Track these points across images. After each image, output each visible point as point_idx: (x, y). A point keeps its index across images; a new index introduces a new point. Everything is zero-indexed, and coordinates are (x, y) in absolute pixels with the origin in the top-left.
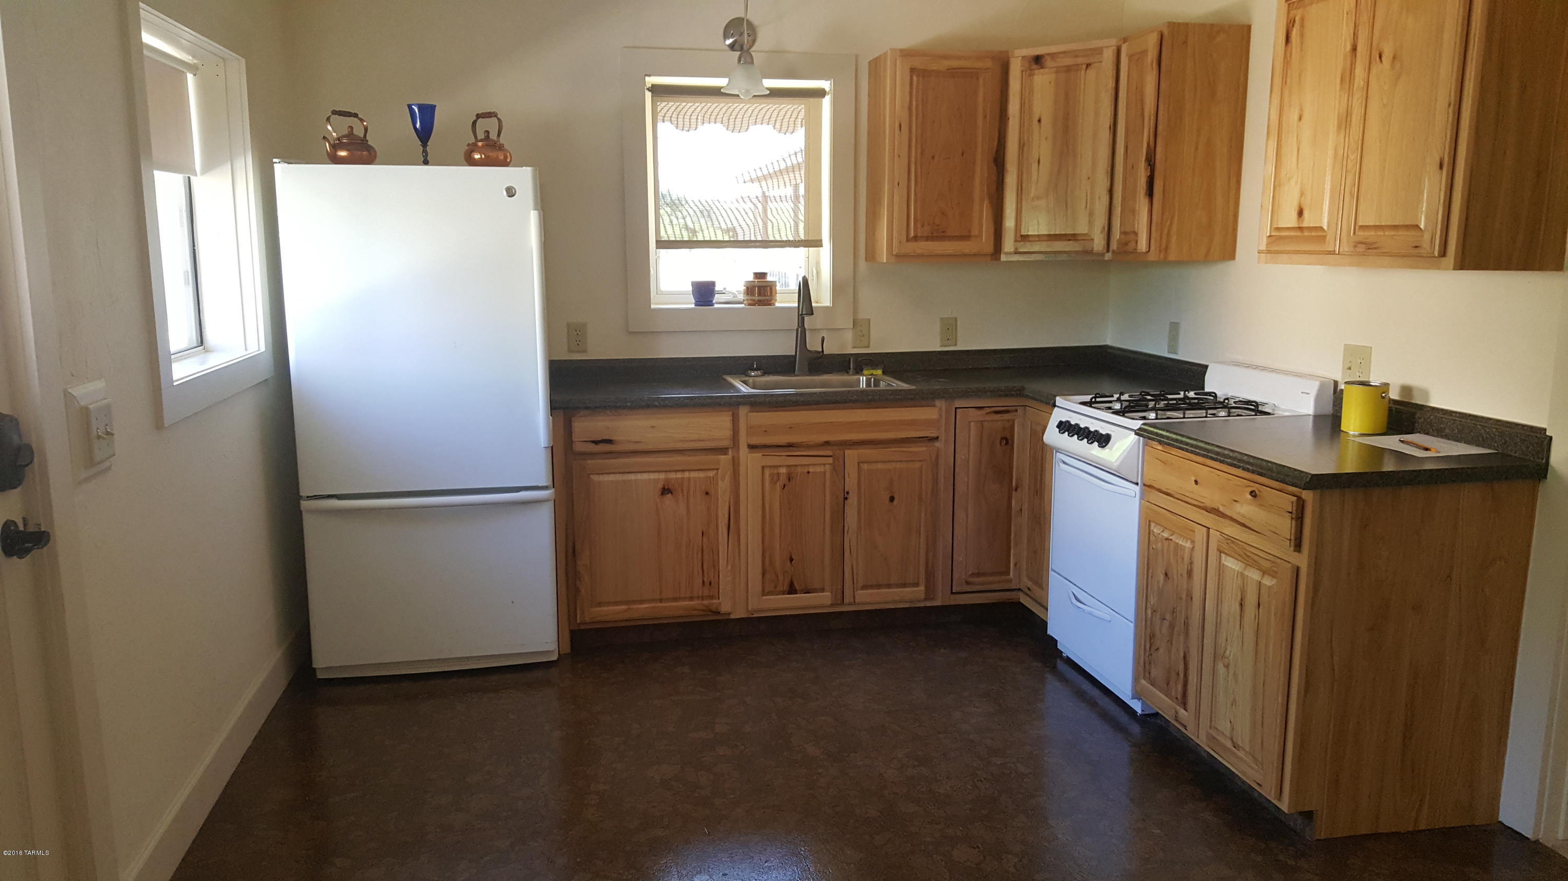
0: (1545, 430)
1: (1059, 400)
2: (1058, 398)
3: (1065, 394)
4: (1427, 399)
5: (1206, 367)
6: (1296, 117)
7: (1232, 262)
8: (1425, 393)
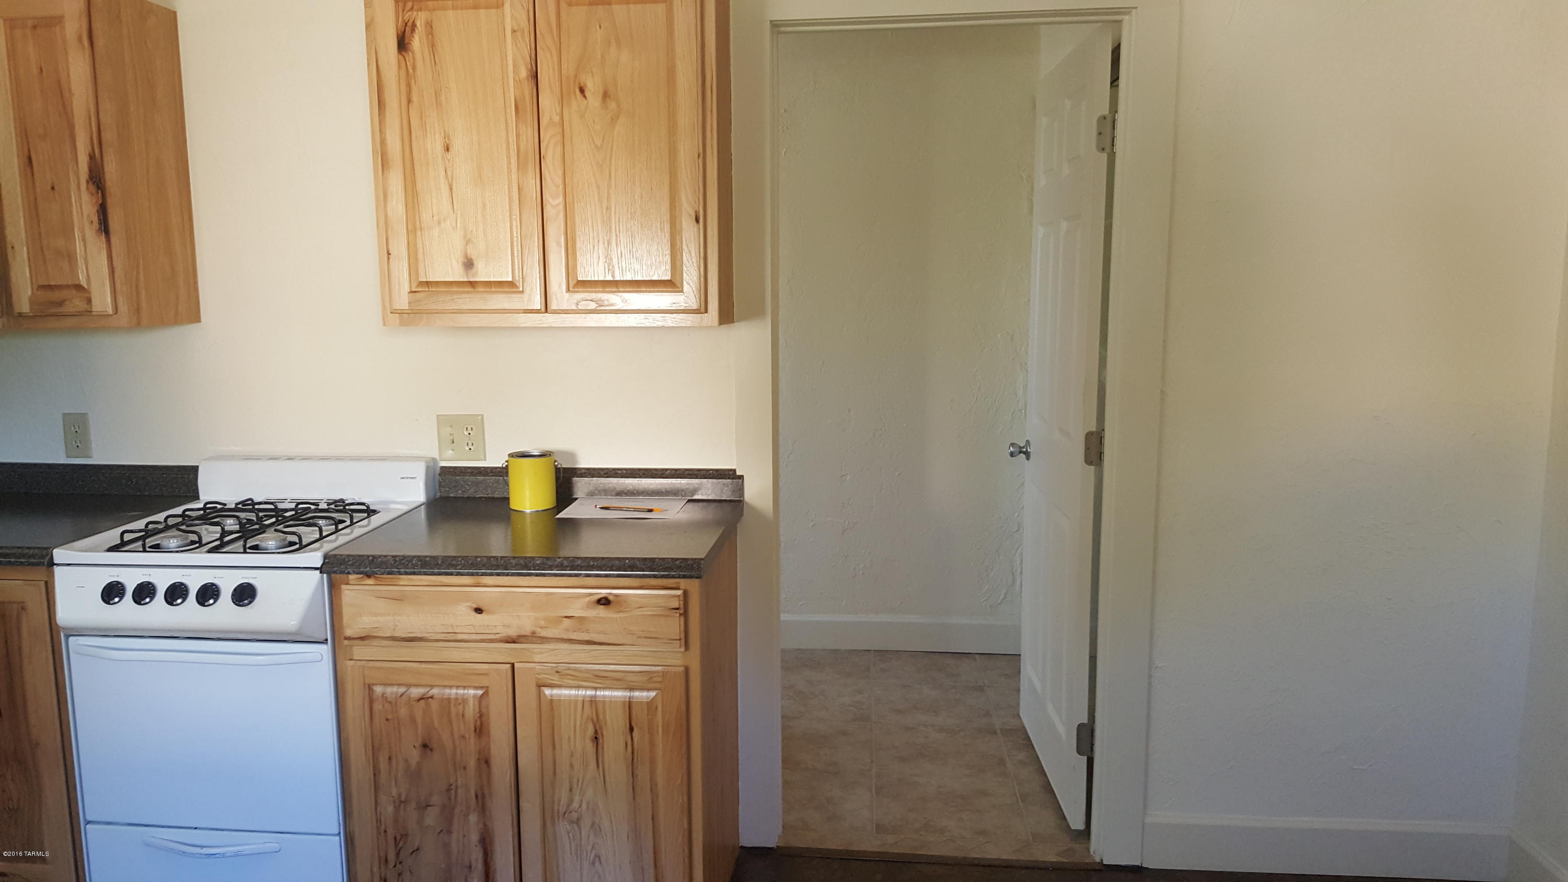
0: (735, 470)
1: (59, 555)
2: (56, 552)
3: (64, 542)
4: (576, 462)
5: (195, 469)
6: (439, 147)
7: (198, 324)
8: (572, 456)
